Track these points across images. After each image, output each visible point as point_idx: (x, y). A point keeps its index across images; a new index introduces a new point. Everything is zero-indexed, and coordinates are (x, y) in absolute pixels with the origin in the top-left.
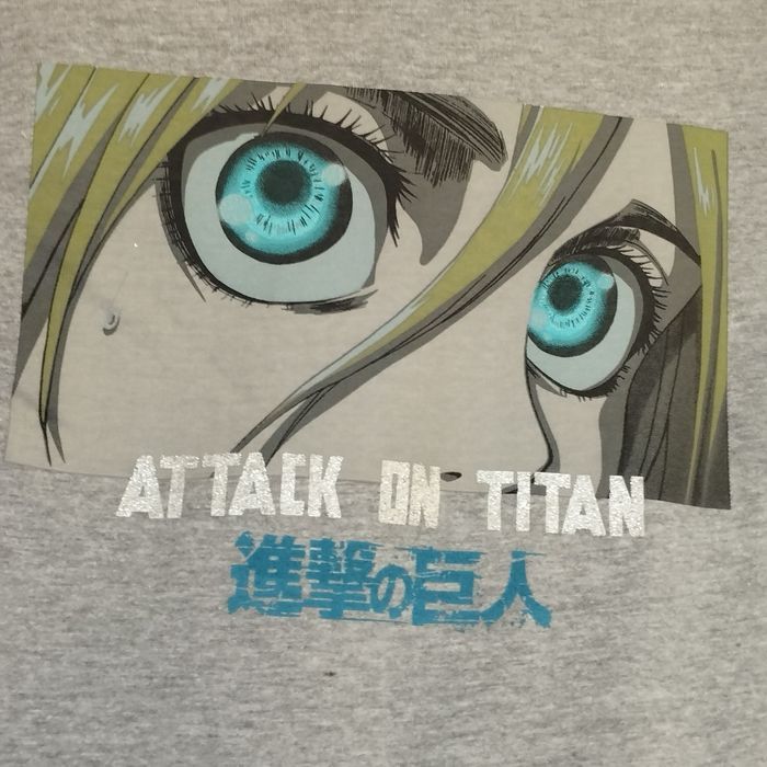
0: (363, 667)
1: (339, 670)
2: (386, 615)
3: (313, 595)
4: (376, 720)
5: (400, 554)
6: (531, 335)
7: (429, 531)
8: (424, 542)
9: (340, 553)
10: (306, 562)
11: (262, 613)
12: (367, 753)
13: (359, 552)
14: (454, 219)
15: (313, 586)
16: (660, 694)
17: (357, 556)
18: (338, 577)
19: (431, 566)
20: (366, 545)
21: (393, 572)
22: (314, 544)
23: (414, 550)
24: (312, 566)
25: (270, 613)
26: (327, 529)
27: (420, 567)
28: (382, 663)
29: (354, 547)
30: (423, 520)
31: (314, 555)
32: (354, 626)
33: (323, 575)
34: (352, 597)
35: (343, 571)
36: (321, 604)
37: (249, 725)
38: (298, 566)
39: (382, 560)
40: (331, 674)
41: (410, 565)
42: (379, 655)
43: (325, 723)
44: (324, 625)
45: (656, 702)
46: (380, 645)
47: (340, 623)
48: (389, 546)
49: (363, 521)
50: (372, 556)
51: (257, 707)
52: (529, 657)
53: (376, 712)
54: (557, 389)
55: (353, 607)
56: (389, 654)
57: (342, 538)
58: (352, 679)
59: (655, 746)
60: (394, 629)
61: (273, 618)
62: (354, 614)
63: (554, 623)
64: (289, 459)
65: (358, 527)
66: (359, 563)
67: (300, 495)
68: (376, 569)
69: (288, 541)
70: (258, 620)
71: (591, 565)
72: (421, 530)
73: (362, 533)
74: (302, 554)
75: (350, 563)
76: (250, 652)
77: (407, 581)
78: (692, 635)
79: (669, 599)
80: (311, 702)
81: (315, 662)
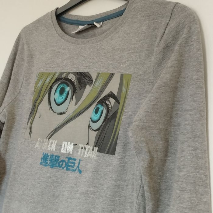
0: (56, 177)
1: (52, 177)
2: (61, 168)
3: (49, 164)
4: (58, 186)
5: (65, 158)
6: (91, 118)
7: (70, 154)
8: (69, 156)
9: (54, 157)
10: (49, 158)
11: (43, 166)
12: (56, 191)
13: (57, 157)
14: (81, 97)
15: (50, 162)
16: (92, 189)
17: (56, 158)
18: (53, 161)
19: (70, 161)
20: (58, 156)
21: (63, 161)
22: (51, 155)
23: (68, 157)
24: (50, 159)
25: (44, 166)
26: (53, 153)
27: (68, 161)
28: (60, 176)
29: (56, 156)
30: (69, 152)
31: (50, 157)
32: (55, 170)
33: (51, 161)
34: (55, 165)
35: (54, 160)
36: (50, 165)
37: (39, 183)
38: (48, 159)
39: (61, 159)
40: (50, 177)
41: (66, 160)
42: (59, 175)
43: (49, 185)
44: (51, 169)
45: (91, 191)
46: (60, 173)
47: (53, 169)
48: (63, 156)
49: (58, 152)
50: (59, 158)
51: (40, 181)
52: (77, 179)
53: (58, 184)
54: (91, 129)
55: (55, 166)
56: (61, 175)
57: (55, 154)
58: (54, 178)
59: (89, 199)
60: (62, 171)
61: (44, 167)
62: (55, 168)
63: (82, 173)
64: (51, 141)
65: (57, 153)
66: (57, 159)
67: (51, 147)
68: (60, 160)
69: (48, 154)
70: (43, 167)
71: (88, 163)
72: (69, 154)
73: (58, 154)
74: (49, 157)
75: (55, 159)
76: (41, 172)
77: (66, 163)
78: (102, 179)
79: (97, 172)
80: (47, 181)
81: (48, 175)
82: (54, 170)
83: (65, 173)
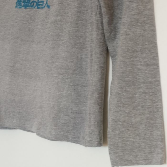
0: (30, 15)
1: (26, 16)
4: (32, 22)
12: (30, 26)
16: (59, 18)
37: (17, 23)
40: (25, 16)
41: (36, 0)
42: (32, 13)
43: (25, 23)
44: (24, 9)
45: (58, 19)
47: (26, 9)
51: (17, 20)
52: (47, 13)
53: (32, 21)
56: (34, 13)
58: (28, 17)
59: (57, 25)
60: (34, 10)
61: (19, 9)
63: (50, 8)
76: (17, 13)
78: (66, 9)
79: (62, 3)
80: (23, 20)
81: (23, 15)
82: (28, 10)
83: (36, 11)
